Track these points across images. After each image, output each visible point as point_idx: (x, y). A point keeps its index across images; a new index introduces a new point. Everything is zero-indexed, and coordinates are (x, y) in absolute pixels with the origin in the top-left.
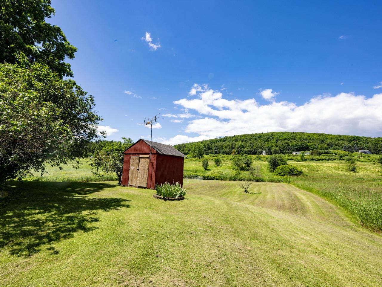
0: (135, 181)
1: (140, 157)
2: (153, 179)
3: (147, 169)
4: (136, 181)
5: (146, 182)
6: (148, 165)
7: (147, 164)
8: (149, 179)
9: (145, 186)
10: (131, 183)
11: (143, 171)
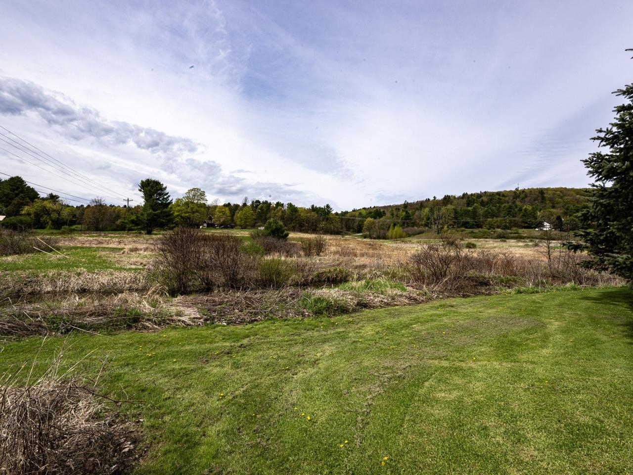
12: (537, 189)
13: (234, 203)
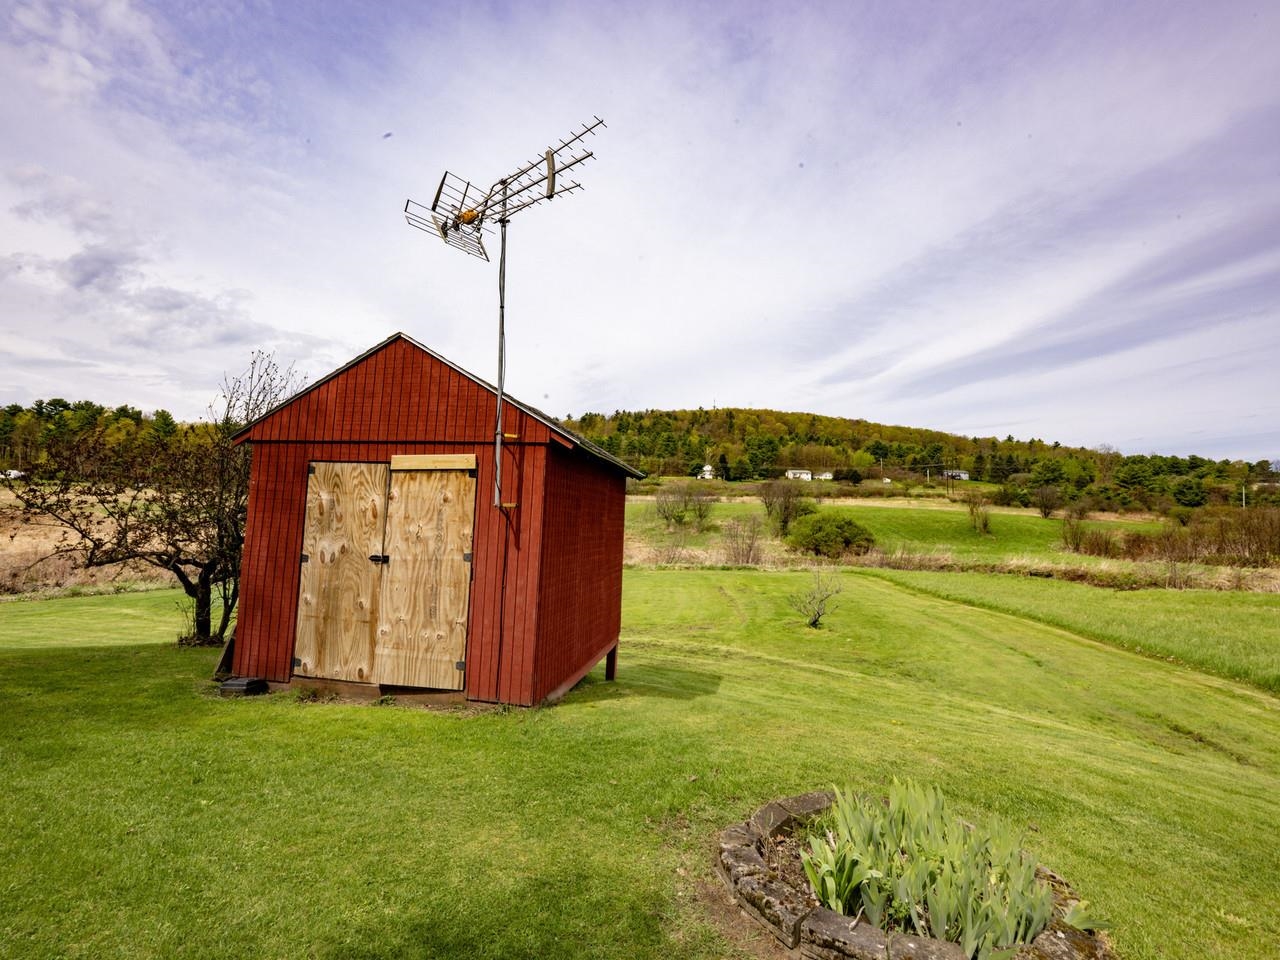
0: (355, 643)
1: (393, 466)
2: (518, 634)
3: (458, 557)
4: (365, 647)
5: (458, 656)
6: (468, 530)
7: (463, 520)
8: (477, 631)
9: (450, 680)
10: (319, 663)
11: (426, 571)
12: (723, 409)
13: (154, 410)
